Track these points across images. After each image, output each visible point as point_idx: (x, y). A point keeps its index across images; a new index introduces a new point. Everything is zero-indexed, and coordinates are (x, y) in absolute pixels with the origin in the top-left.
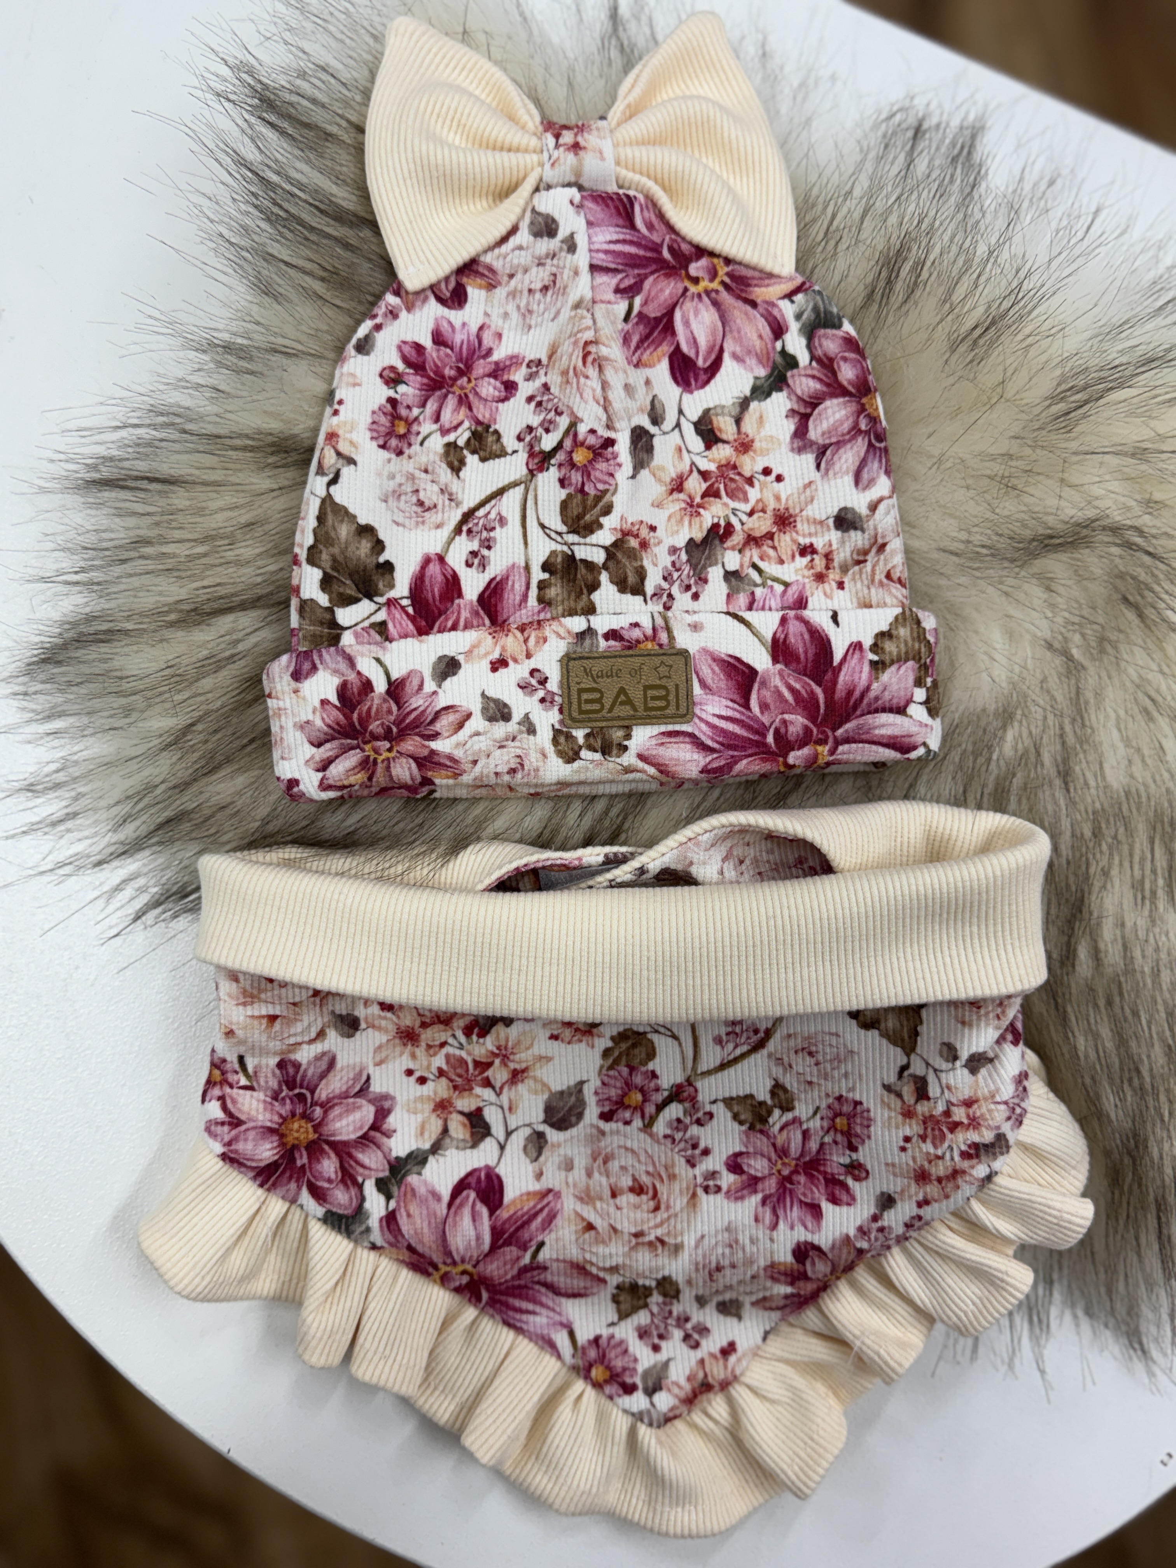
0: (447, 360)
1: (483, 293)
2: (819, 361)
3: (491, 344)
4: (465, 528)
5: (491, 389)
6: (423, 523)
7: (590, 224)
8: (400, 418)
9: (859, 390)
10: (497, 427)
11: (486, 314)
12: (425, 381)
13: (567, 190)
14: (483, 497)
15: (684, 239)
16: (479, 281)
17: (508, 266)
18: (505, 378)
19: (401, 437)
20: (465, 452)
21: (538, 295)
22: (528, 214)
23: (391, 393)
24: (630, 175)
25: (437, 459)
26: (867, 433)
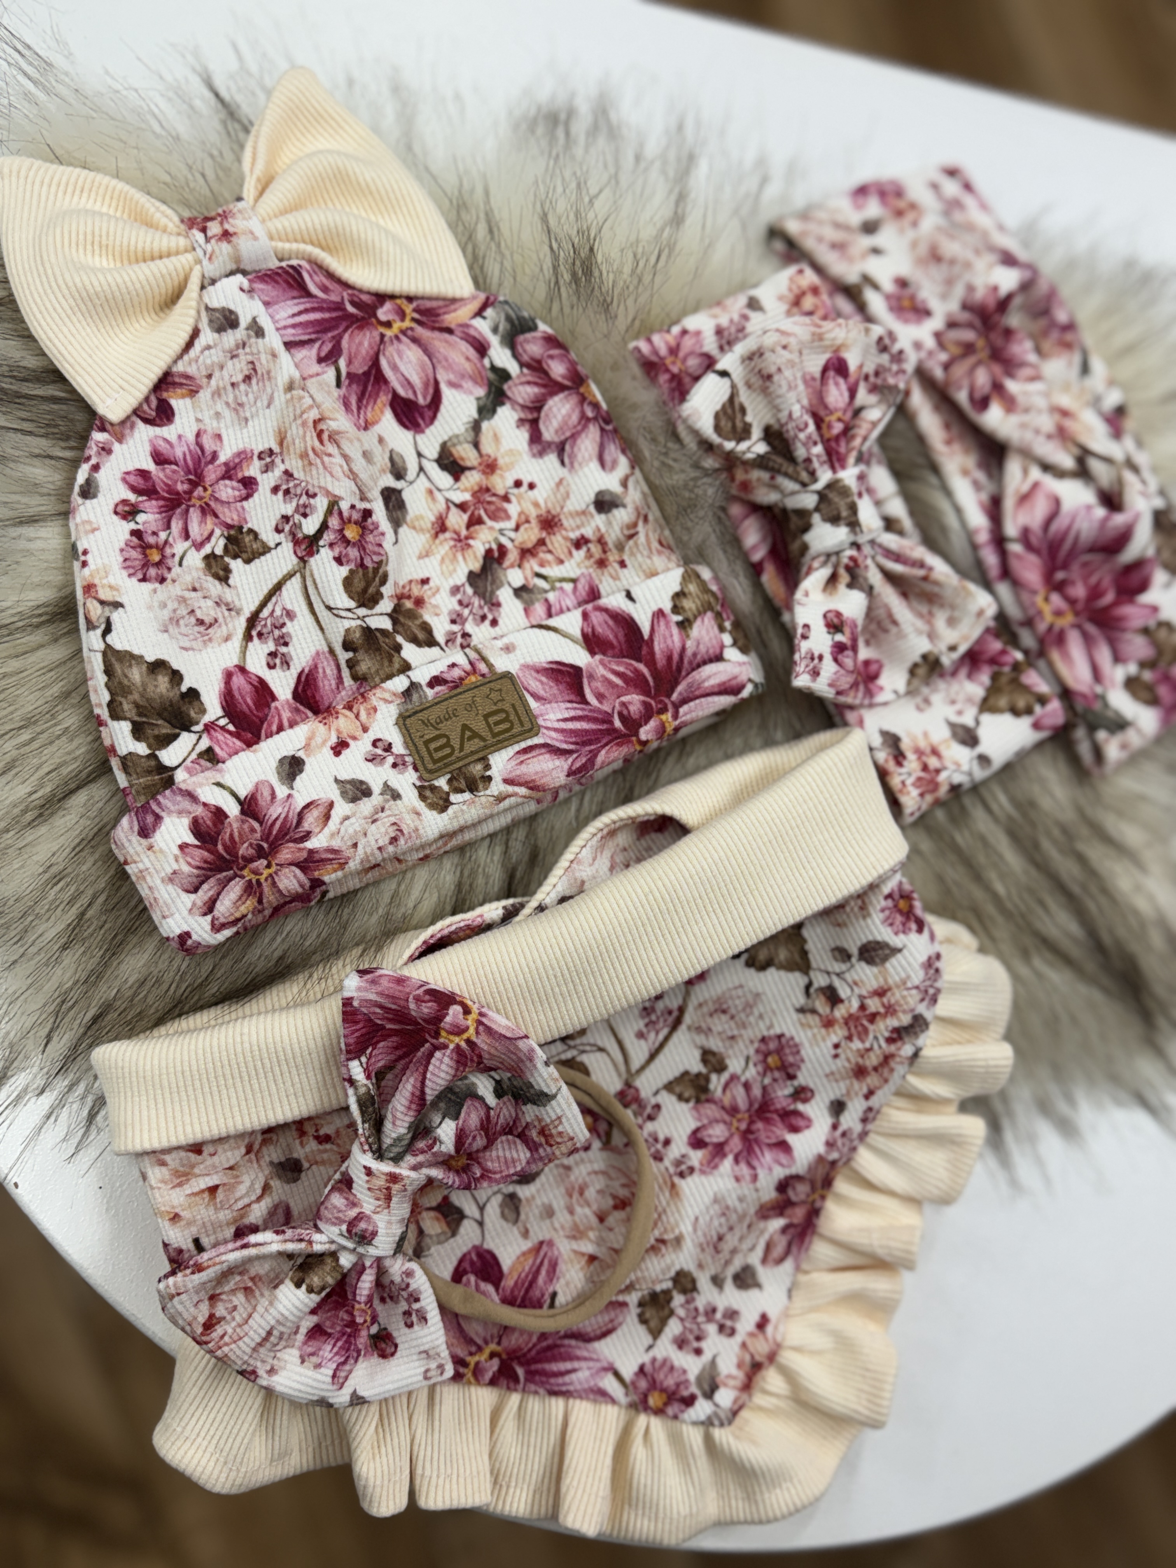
0: (175, 477)
1: (188, 401)
3: (214, 447)
4: (254, 633)
5: (230, 491)
6: (210, 640)
7: (267, 304)
8: (150, 547)
9: (574, 382)
10: (250, 525)
11: (198, 420)
12: (161, 503)
14: (261, 597)
16: (179, 391)
17: (202, 368)
18: (240, 475)
19: (158, 564)
20: (227, 559)
21: (243, 387)
22: (203, 313)
23: (132, 526)
24: (286, 246)
25: (201, 574)
26: (595, 419)
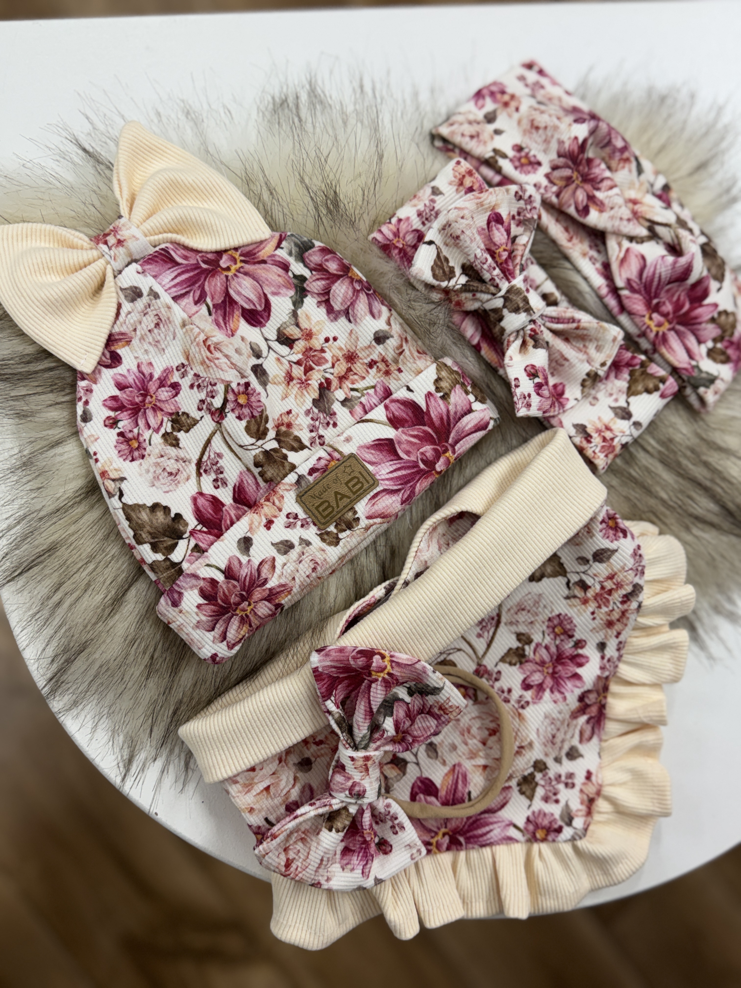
0: (133, 394)
1: (127, 348)
2: (315, 269)
3: (150, 371)
4: (202, 471)
5: (166, 393)
6: (179, 482)
7: (155, 277)
8: (130, 440)
9: (344, 271)
10: (182, 410)
11: (136, 358)
12: (129, 412)
13: (130, 266)
14: (201, 450)
15: (206, 252)
16: (120, 344)
17: (129, 326)
18: (169, 383)
19: (138, 449)
20: (175, 433)
21: (156, 331)
22: (120, 293)
23: (117, 430)
24: (156, 237)
25: (163, 446)
26: (362, 289)
